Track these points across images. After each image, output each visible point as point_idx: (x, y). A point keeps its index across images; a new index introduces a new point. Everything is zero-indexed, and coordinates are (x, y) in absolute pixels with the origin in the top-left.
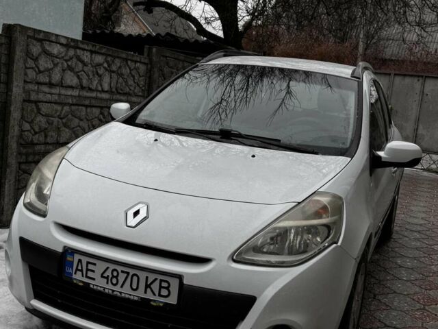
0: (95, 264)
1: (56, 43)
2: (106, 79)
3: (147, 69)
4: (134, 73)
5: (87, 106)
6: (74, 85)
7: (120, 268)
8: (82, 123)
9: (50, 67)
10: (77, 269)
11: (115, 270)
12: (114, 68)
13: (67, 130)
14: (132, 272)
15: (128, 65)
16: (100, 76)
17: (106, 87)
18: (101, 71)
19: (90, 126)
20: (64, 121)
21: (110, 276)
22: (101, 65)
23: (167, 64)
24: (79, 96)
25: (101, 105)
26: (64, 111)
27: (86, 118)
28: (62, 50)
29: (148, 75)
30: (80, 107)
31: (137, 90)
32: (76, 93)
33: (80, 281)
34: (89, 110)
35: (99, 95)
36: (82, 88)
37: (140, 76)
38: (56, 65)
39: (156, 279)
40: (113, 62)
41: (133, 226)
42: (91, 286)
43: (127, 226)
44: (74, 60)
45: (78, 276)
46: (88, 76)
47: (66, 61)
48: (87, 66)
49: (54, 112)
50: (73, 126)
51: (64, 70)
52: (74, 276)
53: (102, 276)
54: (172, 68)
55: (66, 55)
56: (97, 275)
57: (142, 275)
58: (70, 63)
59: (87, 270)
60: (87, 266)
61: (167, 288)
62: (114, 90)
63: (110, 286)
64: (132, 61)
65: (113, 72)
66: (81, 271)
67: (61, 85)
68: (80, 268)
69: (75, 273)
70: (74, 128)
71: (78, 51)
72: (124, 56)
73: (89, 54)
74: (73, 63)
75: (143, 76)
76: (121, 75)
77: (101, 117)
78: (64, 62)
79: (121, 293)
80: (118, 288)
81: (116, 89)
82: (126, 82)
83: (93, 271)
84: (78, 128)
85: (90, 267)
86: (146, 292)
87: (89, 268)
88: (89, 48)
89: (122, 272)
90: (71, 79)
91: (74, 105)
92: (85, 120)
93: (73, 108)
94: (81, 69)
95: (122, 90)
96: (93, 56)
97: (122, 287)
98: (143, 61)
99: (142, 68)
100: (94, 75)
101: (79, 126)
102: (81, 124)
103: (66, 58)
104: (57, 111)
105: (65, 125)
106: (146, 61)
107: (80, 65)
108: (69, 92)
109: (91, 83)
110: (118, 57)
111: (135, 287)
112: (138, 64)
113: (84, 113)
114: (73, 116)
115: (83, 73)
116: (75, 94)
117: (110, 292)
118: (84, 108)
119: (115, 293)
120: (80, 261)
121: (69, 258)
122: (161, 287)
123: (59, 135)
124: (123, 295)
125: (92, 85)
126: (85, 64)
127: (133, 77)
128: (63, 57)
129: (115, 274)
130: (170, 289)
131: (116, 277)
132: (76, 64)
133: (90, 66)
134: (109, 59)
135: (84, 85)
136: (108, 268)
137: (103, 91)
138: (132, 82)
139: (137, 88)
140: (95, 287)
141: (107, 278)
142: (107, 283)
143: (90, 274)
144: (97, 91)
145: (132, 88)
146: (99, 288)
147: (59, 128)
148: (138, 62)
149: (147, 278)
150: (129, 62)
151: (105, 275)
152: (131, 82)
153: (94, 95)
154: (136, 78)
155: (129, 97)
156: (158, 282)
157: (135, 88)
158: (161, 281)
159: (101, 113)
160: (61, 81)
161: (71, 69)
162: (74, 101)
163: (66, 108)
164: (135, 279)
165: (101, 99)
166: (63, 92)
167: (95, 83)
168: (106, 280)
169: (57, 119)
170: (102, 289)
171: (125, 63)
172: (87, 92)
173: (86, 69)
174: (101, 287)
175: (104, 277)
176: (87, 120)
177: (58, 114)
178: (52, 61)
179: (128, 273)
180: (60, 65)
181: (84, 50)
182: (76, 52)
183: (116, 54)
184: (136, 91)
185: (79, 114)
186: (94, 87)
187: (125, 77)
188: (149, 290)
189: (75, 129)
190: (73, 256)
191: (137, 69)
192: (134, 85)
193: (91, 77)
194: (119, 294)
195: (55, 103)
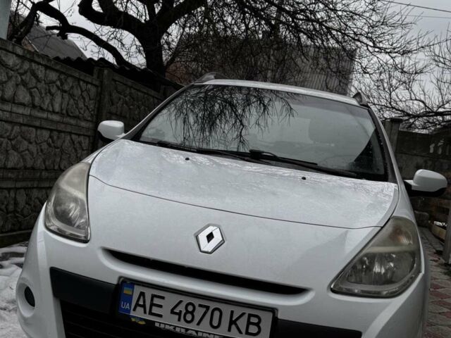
0: (163, 298)
1: (13, 53)
2: (58, 99)
3: (97, 92)
4: (85, 94)
5: (36, 128)
6: (26, 103)
7: (197, 302)
8: (31, 147)
9: (4, 80)
10: (137, 305)
11: (190, 304)
12: (66, 88)
13: (16, 154)
14: (213, 305)
15: (80, 86)
16: (52, 95)
17: (57, 108)
18: (54, 90)
19: (39, 150)
20: (13, 142)
21: (184, 312)
22: (54, 82)
23: (116, 88)
24: (30, 115)
25: (51, 127)
26: (14, 131)
27: (35, 142)
28: (17, 62)
29: (98, 99)
30: (31, 128)
31: (87, 115)
32: (27, 111)
33: (141, 319)
34: (39, 132)
35: (50, 116)
36: (34, 106)
37: (90, 99)
38: (10, 78)
39: (243, 314)
40: (66, 80)
41: (210, 251)
42: (157, 325)
43: (201, 251)
44: (29, 74)
45: (138, 314)
46: (41, 93)
47: (21, 74)
48: (40, 82)
49: (4, 132)
50: (21, 149)
51: (17, 85)
52: (132, 313)
53: (172, 312)
54: (120, 93)
55: (21, 68)
56: (165, 311)
57: (227, 309)
58: (24, 77)
59: (152, 305)
60: (152, 300)
61: (257, 325)
62: (64, 112)
63: (183, 324)
64: (84, 81)
65: (65, 92)
66: (144, 306)
67: (13, 101)
68: (141, 302)
69: (134, 310)
70: (22, 152)
71: (33, 64)
72: (77, 75)
73: (43, 69)
74: (27, 78)
75: (93, 99)
76: (72, 96)
77: (50, 141)
78: (18, 76)
79: (197, 332)
80: (193, 326)
81: (67, 112)
82: (77, 104)
83: (160, 306)
84: (27, 152)
85: (156, 301)
86: (229, 330)
87: (154, 302)
88: (44, 63)
89: (200, 306)
90: (23, 96)
91: (25, 125)
92: (34, 143)
93: (24, 128)
94: (34, 85)
95: (72, 113)
96: (48, 72)
97: (198, 324)
98: (94, 83)
99: (93, 90)
100: (46, 94)
101: (28, 150)
102: (29, 148)
103: (21, 71)
104: (7, 130)
105: (14, 148)
106: (97, 83)
107: (34, 81)
108: (21, 110)
109: (43, 102)
110: (71, 76)
111: (215, 323)
112: (89, 86)
113: (33, 136)
114: (23, 138)
115: (36, 89)
116: (26, 113)
117: (183, 331)
118: (34, 130)
119: (189, 332)
120: (142, 294)
121: (127, 291)
122: (249, 323)
123: (7, 159)
124: (200, 334)
125: (44, 104)
126: (38, 80)
127: (84, 98)
128: (17, 70)
129: (190, 308)
130: (261, 325)
131: (192, 313)
132: (30, 78)
133: (43, 82)
134: (62, 77)
135: (36, 104)
136: (181, 302)
137: (54, 112)
138: (83, 105)
139: (87, 112)
140: (162, 326)
141: (179, 314)
142: (179, 320)
143: (155, 310)
144: (48, 111)
145: (82, 112)
146: (167, 327)
147: (7, 151)
148: (90, 83)
149: (232, 312)
150: (81, 83)
151: (177, 310)
152: (81, 105)
153: (45, 115)
154: (87, 100)
155: (79, 121)
156: (245, 317)
157: (84, 112)
158: (250, 315)
159: (51, 137)
160: (14, 97)
161: (24, 84)
162: (25, 121)
163: (17, 129)
164: (217, 314)
165: (52, 121)
166: (15, 109)
167: (47, 102)
168: (177, 317)
169: (6, 140)
170: (172, 328)
171: (77, 83)
172: (39, 111)
173: (39, 86)
174: (171, 325)
175: (176, 313)
176: (36, 143)
177: (8, 134)
178: (7, 73)
179: (208, 308)
180: (14, 79)
181: (39, 64)
182: (31, 66)
183: (69, 73)
184: (85, 115)
185: (29, 135)
186: (45, 107)
187: (76, 98)
188: (233, 327)
189: (24, 153)
190: (133, 288)
191: (88, 91)
192: (84, 108)
193: (43, 95)
194: (194, 333)
195: (6, 122)
